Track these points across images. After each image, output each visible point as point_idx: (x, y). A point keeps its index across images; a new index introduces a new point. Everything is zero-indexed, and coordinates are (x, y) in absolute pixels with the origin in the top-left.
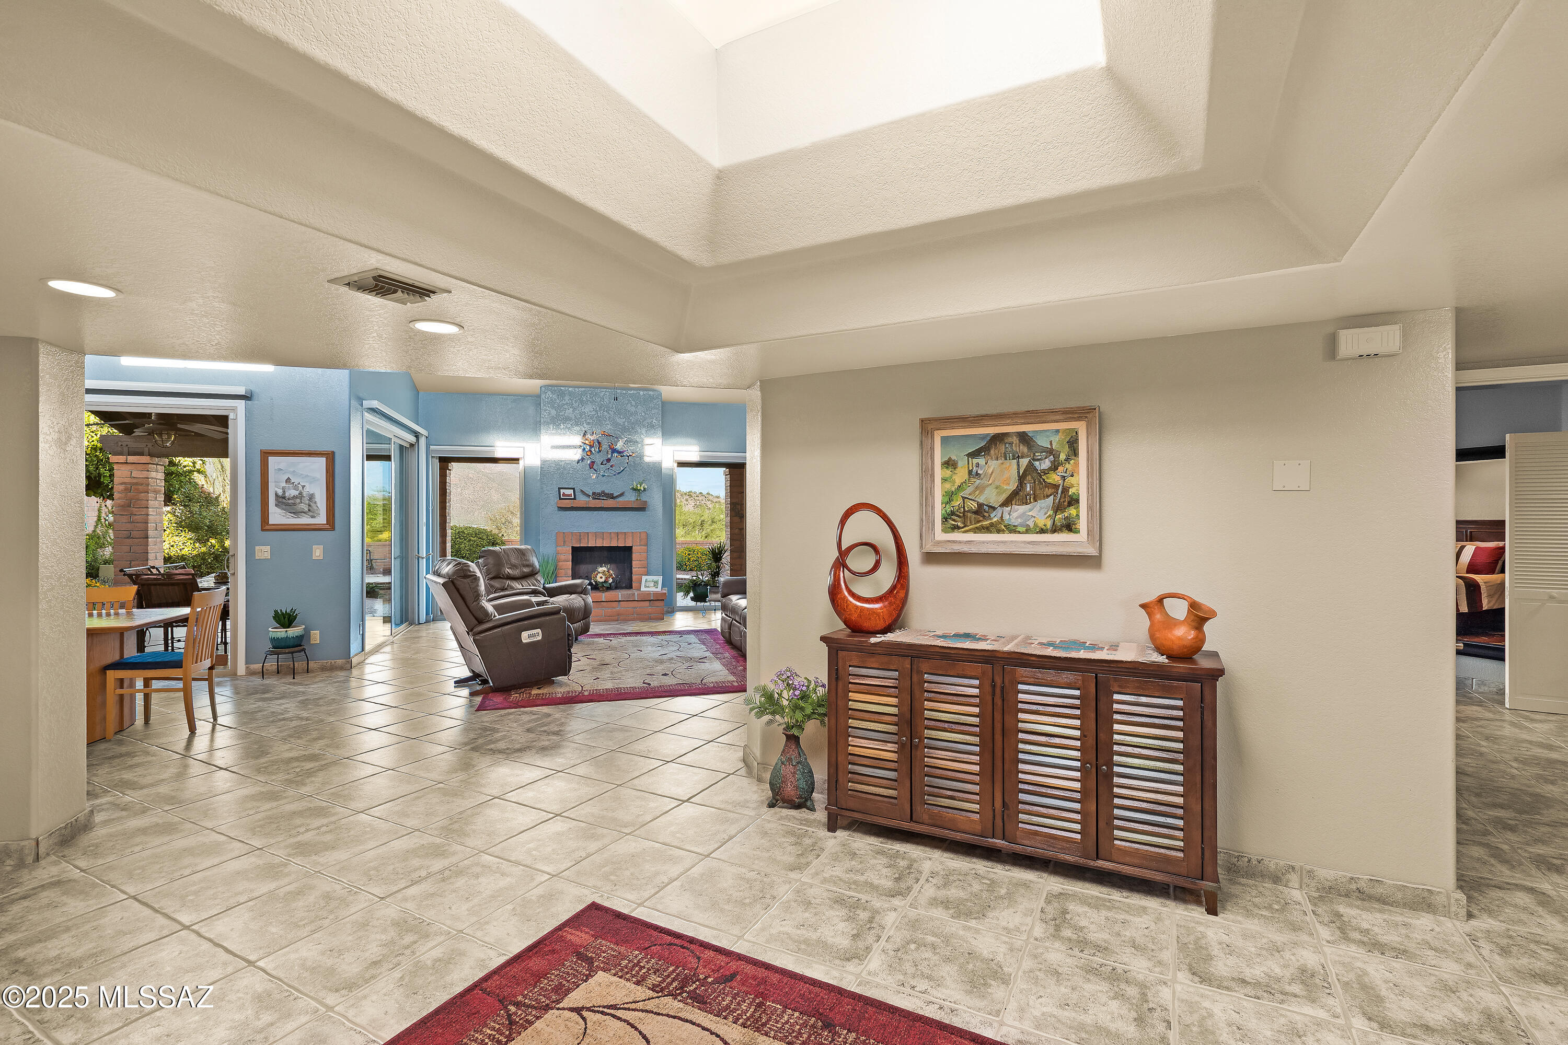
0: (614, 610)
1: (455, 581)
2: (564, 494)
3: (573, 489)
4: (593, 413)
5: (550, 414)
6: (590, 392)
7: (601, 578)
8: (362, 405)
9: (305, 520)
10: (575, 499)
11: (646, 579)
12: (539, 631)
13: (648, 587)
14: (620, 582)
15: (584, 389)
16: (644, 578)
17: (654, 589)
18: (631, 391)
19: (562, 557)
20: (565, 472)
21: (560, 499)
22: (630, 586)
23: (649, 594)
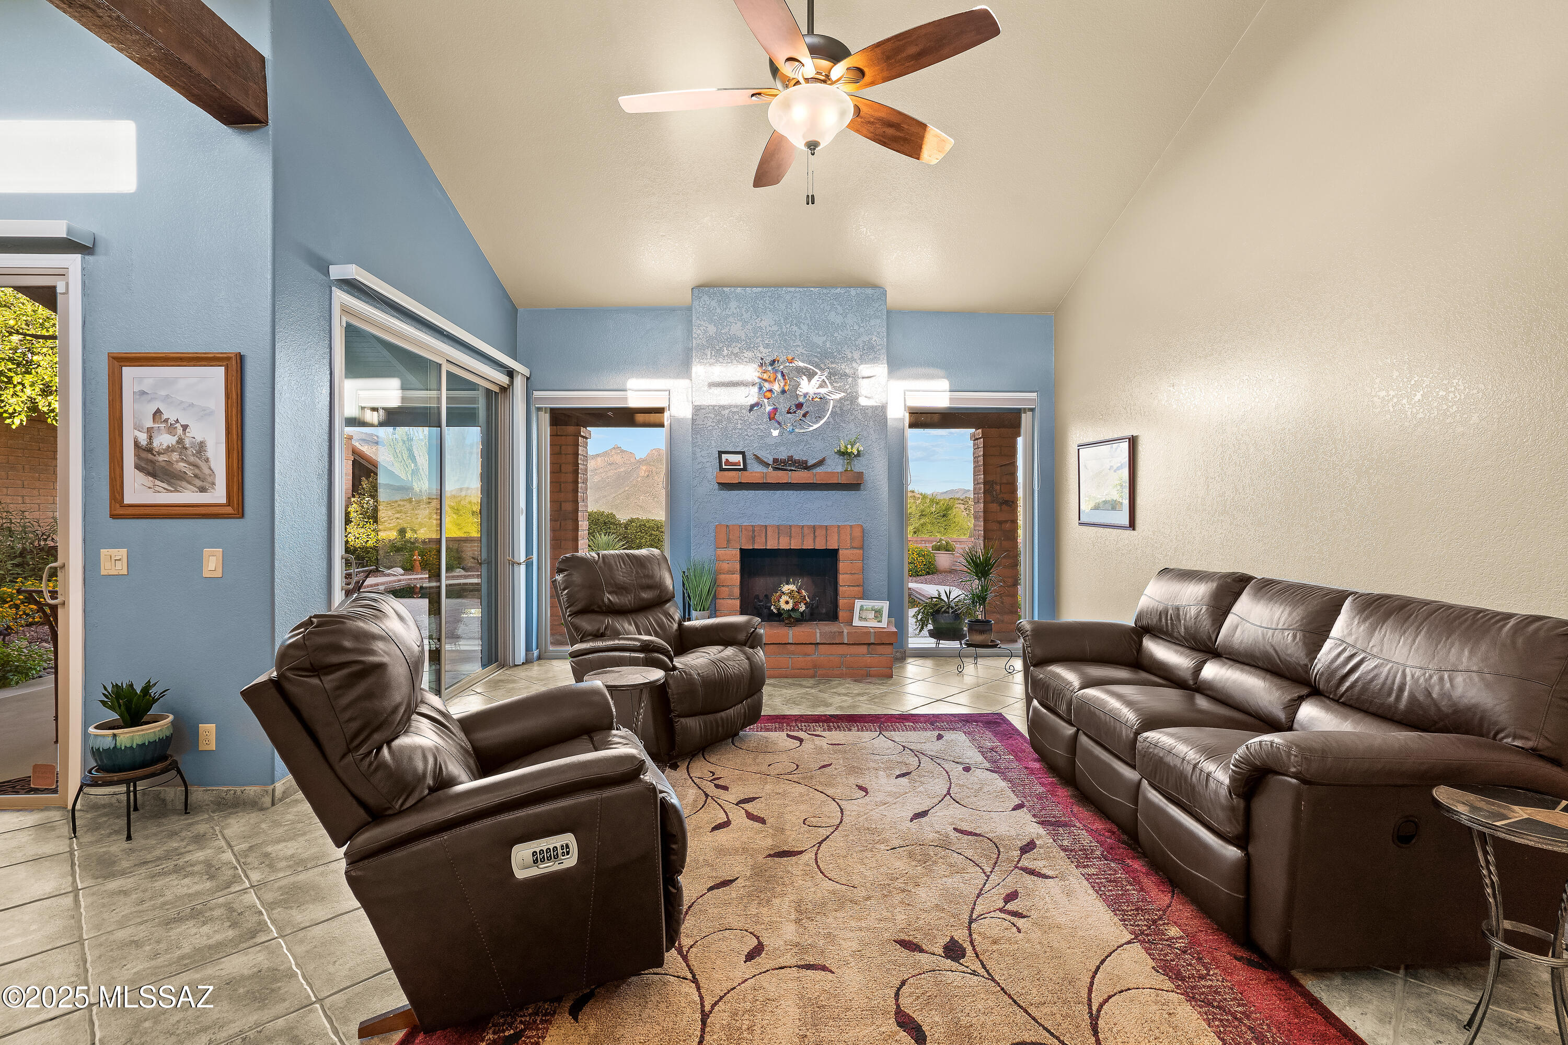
0: (809, 658)
1: (288, 686)
2: (727, 462)
3: (743, 453)
4: (775, 328)
5: (706, 332)
6: (769, 294)
7: (787, 603)
8: (327, 273)
9: (188, 496)
10: (745, 469)
11: (862, 606)
12: (569, 839)
13: (865, 619)
14: (817, 607)
15: (760, 289)
16: (858, 603)
17: (874, 624)
18: (837, 288)
19: (725, 566)
20: (731, 426)
21: (721, 469)
22: (833, 616)
23: (865, 632)
